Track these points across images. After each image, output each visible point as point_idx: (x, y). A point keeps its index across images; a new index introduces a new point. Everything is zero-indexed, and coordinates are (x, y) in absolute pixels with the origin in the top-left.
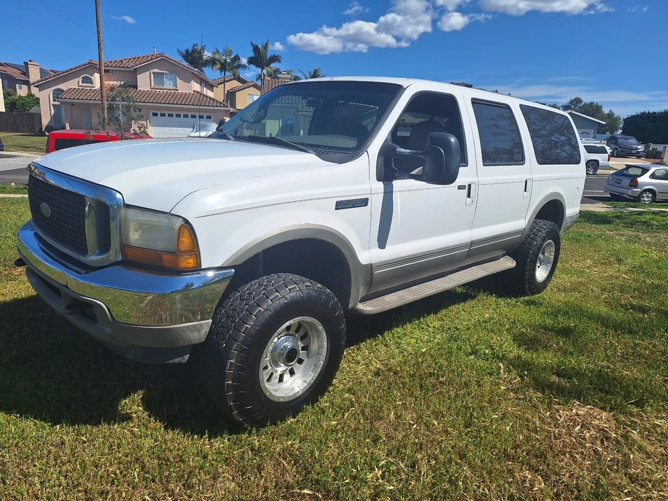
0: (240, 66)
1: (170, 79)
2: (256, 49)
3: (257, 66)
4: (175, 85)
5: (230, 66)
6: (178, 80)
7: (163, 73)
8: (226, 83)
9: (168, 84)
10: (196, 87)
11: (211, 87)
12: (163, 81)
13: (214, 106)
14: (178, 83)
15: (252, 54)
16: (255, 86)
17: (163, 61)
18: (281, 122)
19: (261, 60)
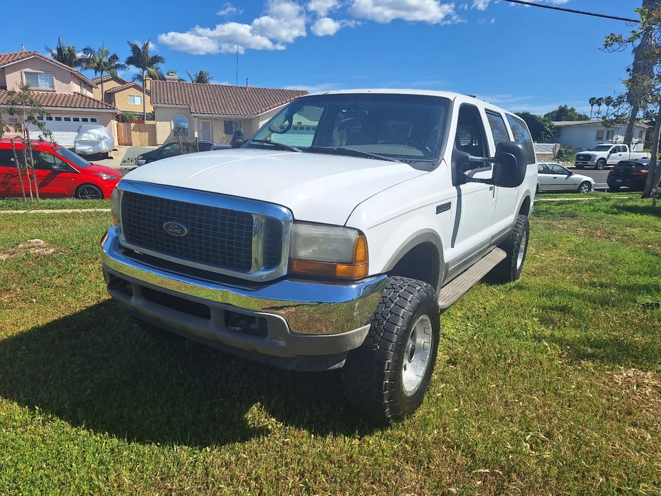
0: (118, 66)
1: (46, 80)
2: (135, 48)
3: (138, 66)
4: (53, 86)
5: (107, 66)
6: (55, 81)
7: (37, 73)
8: (104, 84)
9: (43, 85)
10: (76, 88)
11: (90, 87)
12: (37, 82)
13: (99, 109)
14: (55, 85)
15: (131, 54)
16: (136, 87)
17: (37, 60)
18: (173, 124)
19: (142, 61)
